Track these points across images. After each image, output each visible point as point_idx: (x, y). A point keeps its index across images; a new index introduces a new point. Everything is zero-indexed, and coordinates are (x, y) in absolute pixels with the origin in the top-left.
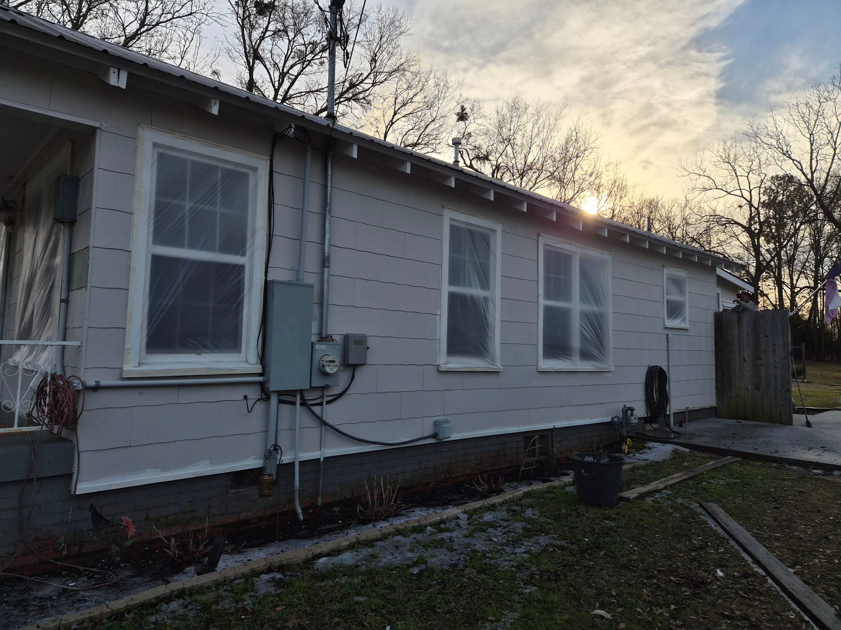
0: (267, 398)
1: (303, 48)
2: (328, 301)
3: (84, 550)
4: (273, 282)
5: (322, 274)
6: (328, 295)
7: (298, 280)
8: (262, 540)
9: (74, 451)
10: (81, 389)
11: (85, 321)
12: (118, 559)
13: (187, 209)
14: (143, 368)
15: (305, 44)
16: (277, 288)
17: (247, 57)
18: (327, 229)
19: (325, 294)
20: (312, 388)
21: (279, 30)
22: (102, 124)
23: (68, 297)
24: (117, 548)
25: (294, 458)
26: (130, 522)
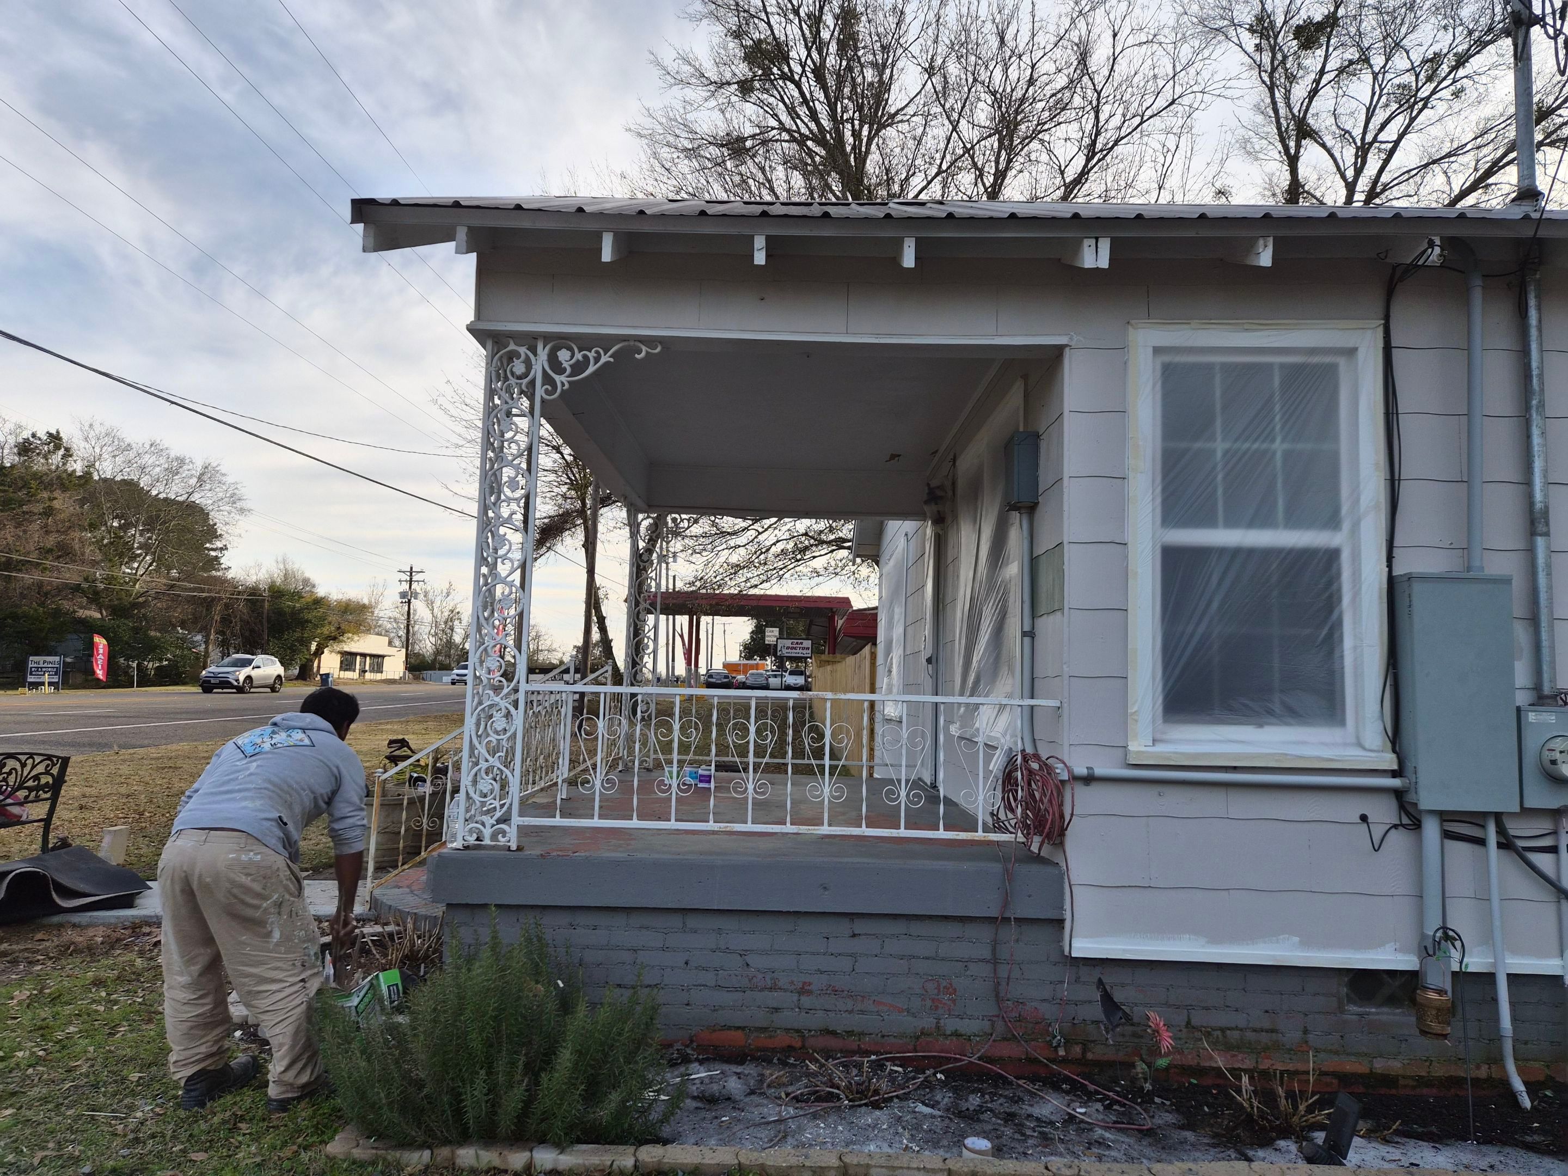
0: (1415, 824)
1: (1409, 78)
2: (1551, 612)
3: (1090, 1056)
4: (1410, 578)
5: (1531, 551)
6: (1550, 599)
7: (1469, 569)
8: (1434, 1129)
9: (1062, 883)
10: (1067, 778)
11: (1065, 666)
12: (1148, 1086)
13: (1219, 454)
14: (1159, 748)
15: (1413, 68)
16: (1417, 588)
17: (1283, 141)
18: (1536, 448)
19: (1543, 596)
20: (1526, 812)
21: (1351, 62)
22: (1071, 339)
23: (1033, 628)
24: (1144, 1066)
25: (1494, 965)
26: (1162, 1024)
